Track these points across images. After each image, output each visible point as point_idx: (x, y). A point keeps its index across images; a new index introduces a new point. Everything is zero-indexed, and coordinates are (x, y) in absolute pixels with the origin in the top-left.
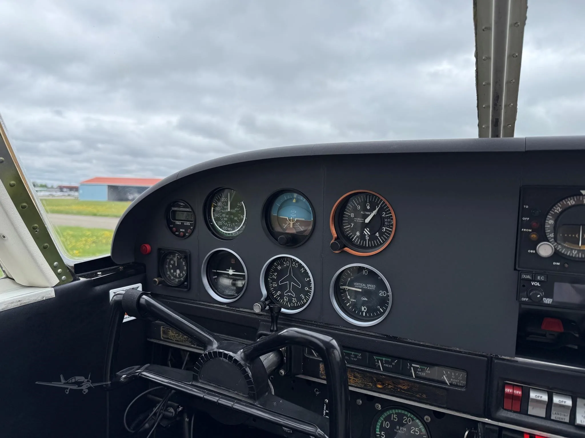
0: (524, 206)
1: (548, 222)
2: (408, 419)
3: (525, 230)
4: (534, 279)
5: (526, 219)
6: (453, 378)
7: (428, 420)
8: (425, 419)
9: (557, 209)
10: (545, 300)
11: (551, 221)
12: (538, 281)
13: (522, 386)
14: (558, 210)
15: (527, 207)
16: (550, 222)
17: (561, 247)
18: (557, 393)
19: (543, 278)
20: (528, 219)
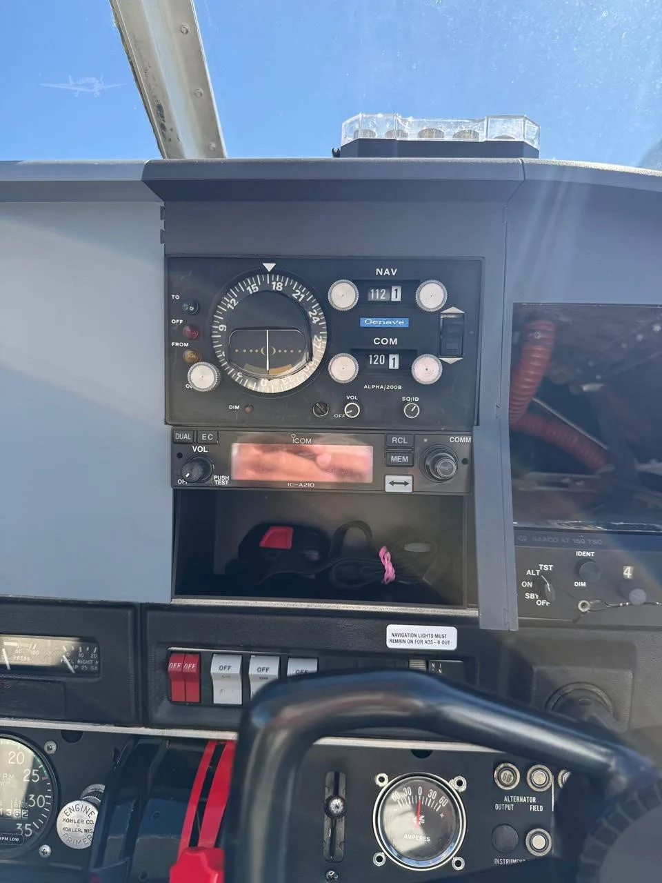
0: (173, 296)
1: (217, 327)
2: (18, 755)
3: (177, 344)
4: (195, 441)
5: (177, 321)
6: (81, 659)
7: (51, 749)
8: (46, 749)
9: (231, 302)
10: (217, 479)
11: (222, 326)
12: (203, 444)
13: (199, 653)
14: (232, 305)
15: (178, 297)
16: (221, 328)
17: (241, 376)
18: (256, 655)
19: (210, 437)
20: (181, 321)
